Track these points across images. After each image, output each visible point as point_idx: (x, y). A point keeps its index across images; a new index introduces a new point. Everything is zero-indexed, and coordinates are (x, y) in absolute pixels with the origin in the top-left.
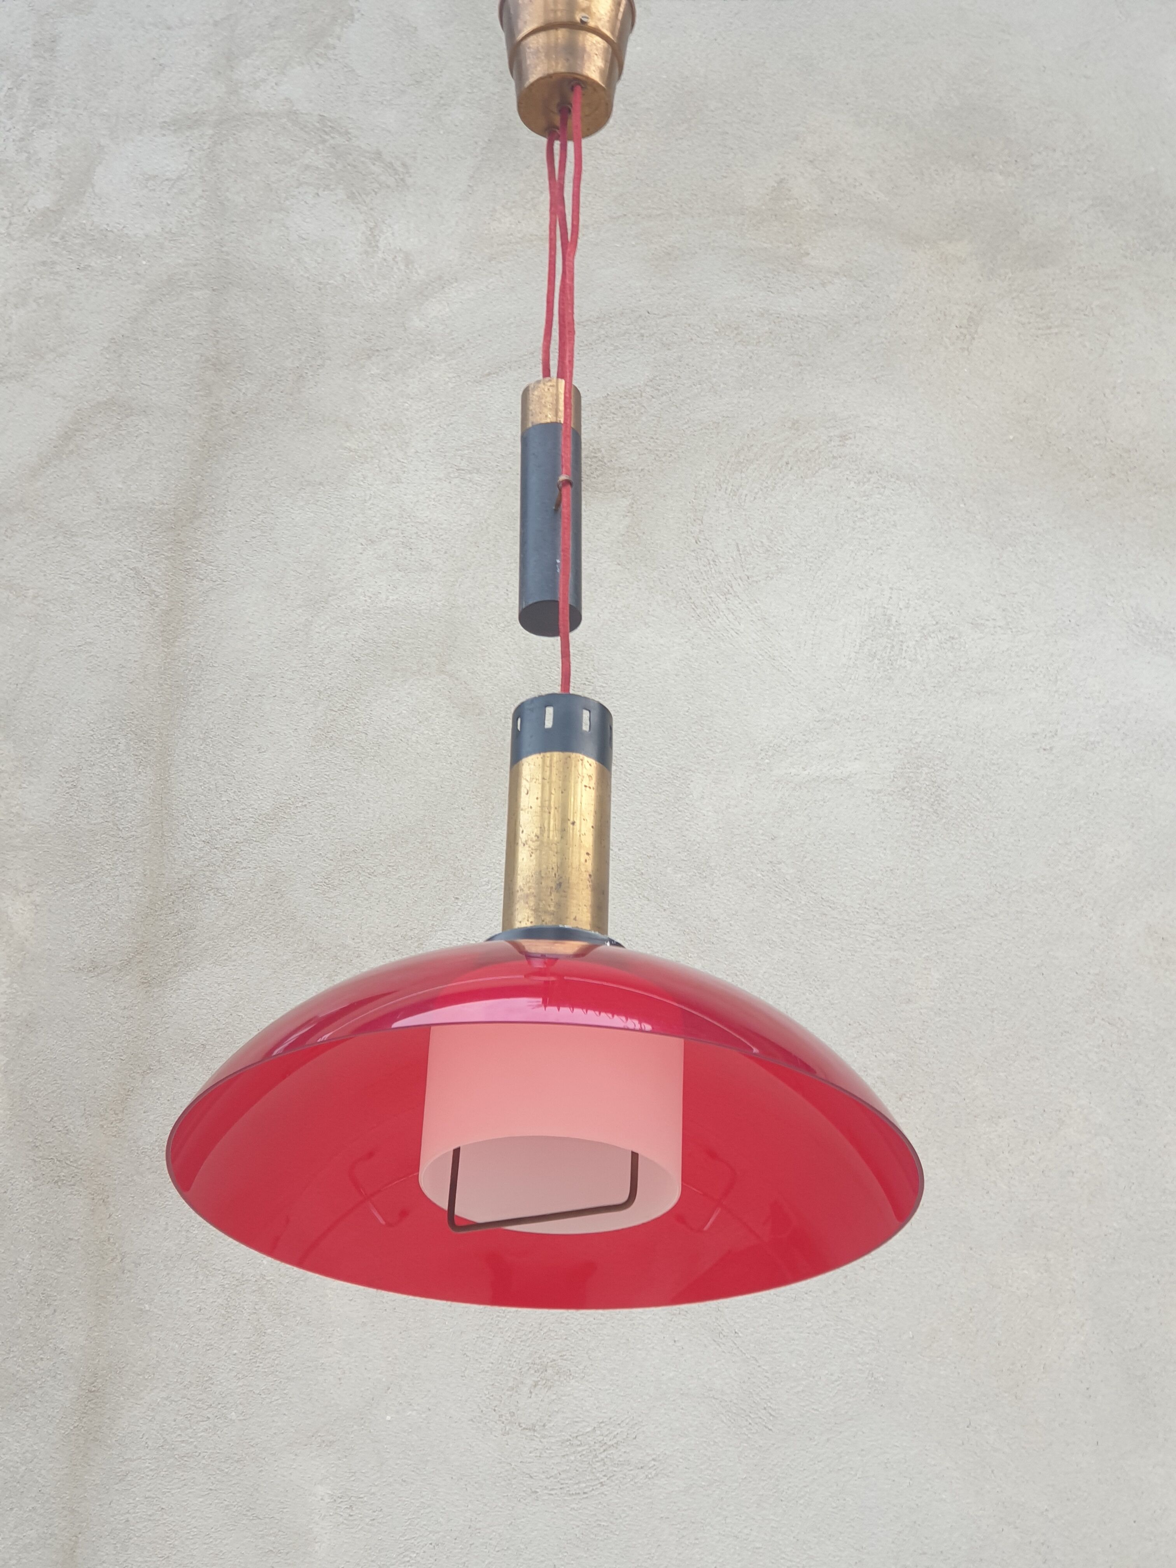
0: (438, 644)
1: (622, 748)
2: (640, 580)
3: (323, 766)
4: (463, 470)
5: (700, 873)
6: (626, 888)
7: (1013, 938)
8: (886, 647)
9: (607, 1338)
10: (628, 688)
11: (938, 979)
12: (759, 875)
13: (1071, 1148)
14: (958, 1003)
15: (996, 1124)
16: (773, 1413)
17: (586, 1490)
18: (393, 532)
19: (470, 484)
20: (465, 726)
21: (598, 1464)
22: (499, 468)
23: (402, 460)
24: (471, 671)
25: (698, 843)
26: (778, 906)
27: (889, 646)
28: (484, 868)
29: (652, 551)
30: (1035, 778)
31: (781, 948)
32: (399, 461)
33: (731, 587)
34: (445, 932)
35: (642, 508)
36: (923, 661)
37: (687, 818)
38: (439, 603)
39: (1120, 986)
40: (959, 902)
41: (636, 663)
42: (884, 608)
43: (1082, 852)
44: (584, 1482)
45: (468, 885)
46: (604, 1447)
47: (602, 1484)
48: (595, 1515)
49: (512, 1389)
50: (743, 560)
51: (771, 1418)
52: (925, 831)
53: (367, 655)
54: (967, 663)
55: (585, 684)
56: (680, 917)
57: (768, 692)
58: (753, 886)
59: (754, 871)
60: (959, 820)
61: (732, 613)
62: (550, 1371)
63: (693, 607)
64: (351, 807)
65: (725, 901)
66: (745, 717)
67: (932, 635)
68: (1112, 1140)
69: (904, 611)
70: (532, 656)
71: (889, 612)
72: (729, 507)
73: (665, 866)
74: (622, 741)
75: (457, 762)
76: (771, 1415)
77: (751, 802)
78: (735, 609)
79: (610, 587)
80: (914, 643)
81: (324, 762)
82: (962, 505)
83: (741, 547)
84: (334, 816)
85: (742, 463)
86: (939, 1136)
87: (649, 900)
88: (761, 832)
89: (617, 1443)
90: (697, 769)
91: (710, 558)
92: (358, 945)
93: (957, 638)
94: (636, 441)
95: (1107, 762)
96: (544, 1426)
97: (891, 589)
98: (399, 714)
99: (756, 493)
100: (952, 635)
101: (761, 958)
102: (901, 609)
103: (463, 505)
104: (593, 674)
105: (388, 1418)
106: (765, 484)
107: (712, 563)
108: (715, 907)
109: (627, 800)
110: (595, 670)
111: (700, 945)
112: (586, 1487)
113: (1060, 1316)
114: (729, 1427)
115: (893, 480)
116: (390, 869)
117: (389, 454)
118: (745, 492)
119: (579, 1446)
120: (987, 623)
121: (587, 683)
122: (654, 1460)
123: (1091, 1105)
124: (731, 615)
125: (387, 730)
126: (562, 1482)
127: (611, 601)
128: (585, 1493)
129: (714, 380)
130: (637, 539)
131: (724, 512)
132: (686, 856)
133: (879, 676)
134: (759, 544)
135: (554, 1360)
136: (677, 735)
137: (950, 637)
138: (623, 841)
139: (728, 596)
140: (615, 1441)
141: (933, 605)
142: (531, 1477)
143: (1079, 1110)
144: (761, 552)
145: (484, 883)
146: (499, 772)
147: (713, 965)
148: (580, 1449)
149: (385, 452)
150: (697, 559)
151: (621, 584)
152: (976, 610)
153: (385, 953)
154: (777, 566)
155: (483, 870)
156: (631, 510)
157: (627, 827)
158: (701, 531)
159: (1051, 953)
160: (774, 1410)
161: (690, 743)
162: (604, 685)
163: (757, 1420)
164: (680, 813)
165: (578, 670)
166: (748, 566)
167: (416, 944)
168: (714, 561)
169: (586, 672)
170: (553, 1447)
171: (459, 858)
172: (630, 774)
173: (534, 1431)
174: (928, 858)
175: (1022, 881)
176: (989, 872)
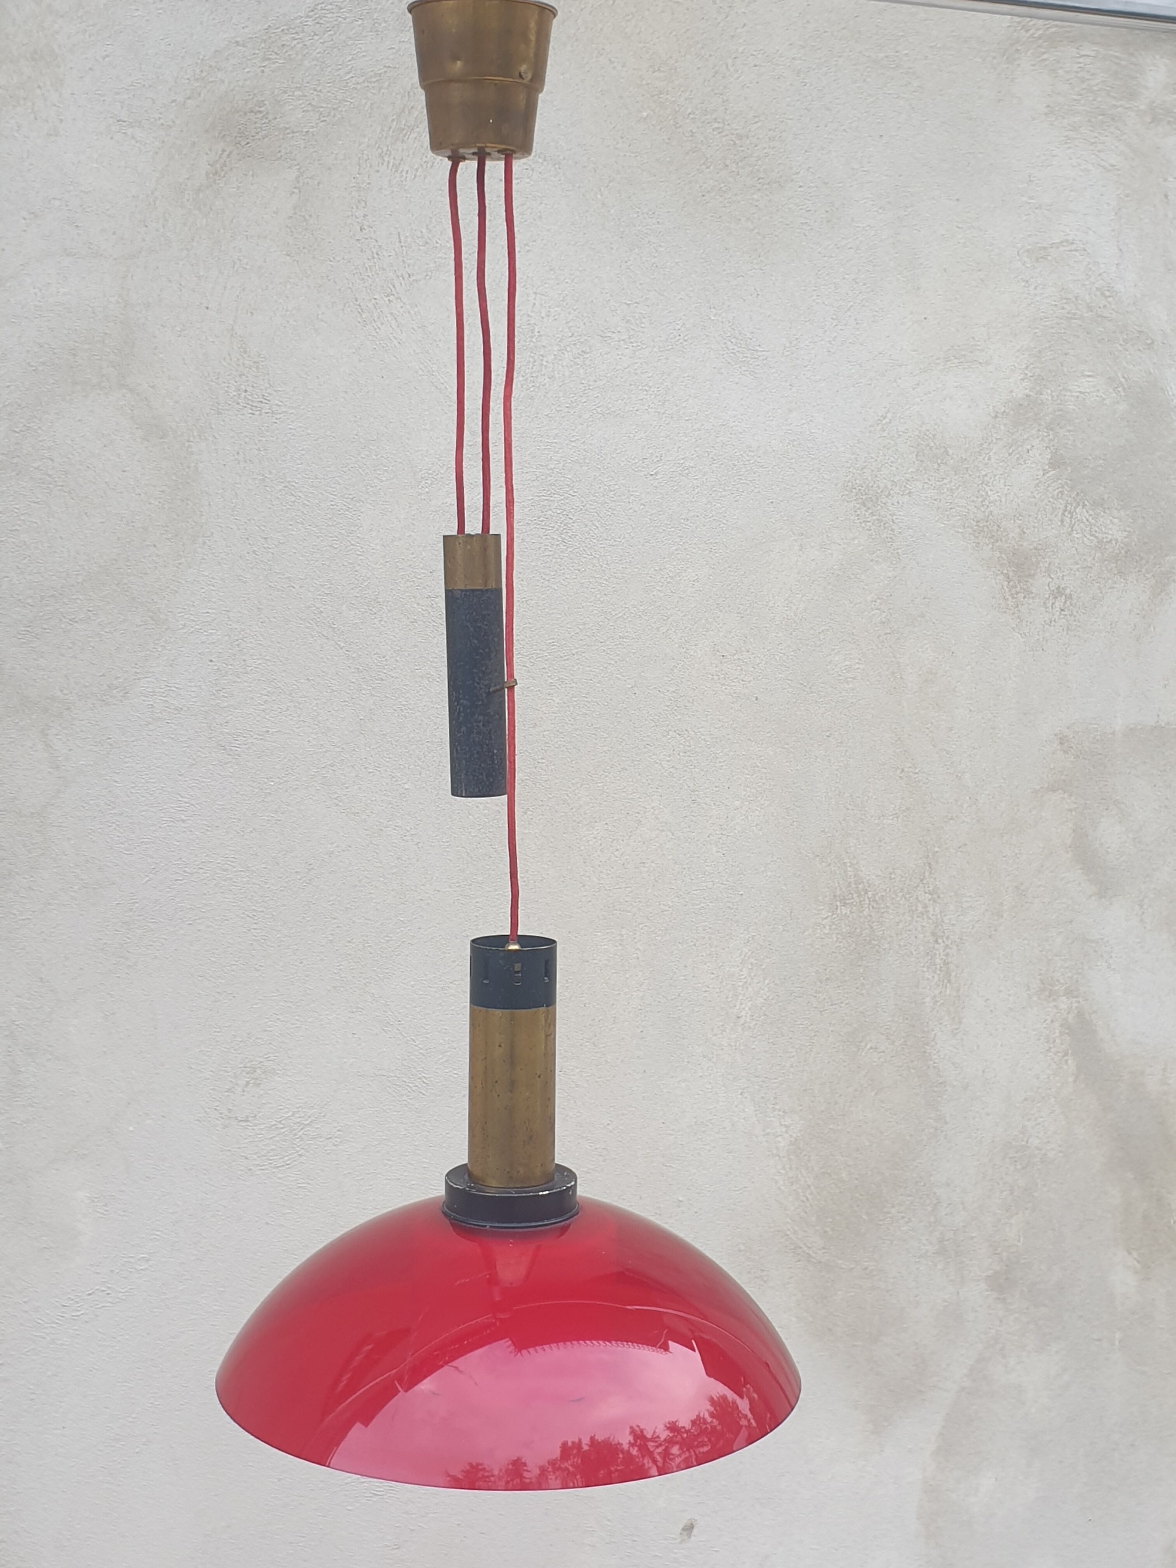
0: (116, 351)
1: (299, 476)
2: (309, 275)
3: (11, 498)
4: (124, 122)
5: (371, 610)
6: (307, 628)
7: (616, 662)
8: (529, 362)
9: (301, 1038)
10: (302, 407)
11: (558, 703)
12: (420, 610)
13: (644, 843)
14: (572, 725)
15: (593, 828)
16: (425, 1081)
17: (288, 1162)
18: (57, 203)
19: (133, 142)
20: (151, 452)
21: (297, 1140)
22: (162, 121)
23: (58, 105)
24: (151, 384)
25: (369, 578)
26: (435, 641)
27: (532, 360)
28: (179, 610)
29: (319, 239)
30: (642, 504)
31: (438, 682)
32: (55, 106)
33: (394, 287)
34: (148, 679)
35: (308, 183)
36: (559, 377)
37: (358, 553)
38: (112, 299)
39: (689, 702)
40: (578, 631)
41: (309, 378)
42: (529, 316)
43: (672, 577)
44: (287, 1156)
45: (166, 629)
46: (302, 1127)
47: (301, 1155)
48: (296, 1180)
49: (229, 1090)
50: (404, 252)
51: (424, 1085)
52: (554, 560)
53: (44, 363)
54: (595, 381)
55: (261, 402)
56: (354, 655)
57: (427, 413)
58: (415, 621)
59: (415, 606)
60: (581, 549)
61: (395, 319)
62: (259, 1071)
63: (360, 310)
64: (45, 545)
65: (392, 637)
66: (407, 440)
67: (568, 349)
68: (673, 834)
69: (545, 320)
70: (209, 368)
71: (532, 322)
72: (391, 187)
73: (340, 602)
74: (299, 468)
75: (146, 493)
76: (424, 1082)
77: (413, 534)
78: (398, 313)
79: (281, 283)
80: (553, 357)
81: (12, 492)
82: (599, 196)
83: (402, 238)
84: (29, 556)
85: (404, 129)
86: (552, 842)
87: (328, 639)
88: (421, 565)
89: (311, 1122)
90: (366, 499)
91: (375, 251)
92: (67, 697)
93: (588, 353)
94: (300, 93)
95: (698, 487)
96: (255, 1116)
97: (535, 293)
98: (83, 436)
99: (417, 170)
100: (584, 349)
101: (421, 692)
102: (543, 318)
103: (128, 170)
104: (269, 391)
105: (131, 1129)
106: (424, 159)
107: (376, 256)
108: (384, 643)
109: (306, 534)
110: (270, 386)
111: (371, 682)
112: (288, 1160)
113: (627, 978)
114: (394, 1096)
115: (541, 160)
116: (90, 614)
117: (43, 94)
118: (406, 168)
119: (282, 1128)
120: (614, 335)
121: (264, 401)
122: (339, 1131)
123: (661, 806)
124: (394, 321)
125: (73, 455)
126: (271, 1158)
127: (281, 301)
128: (288, 1164)
129: (376, 16)
130: (305, 224)
131: (386, 193)
132: (358, 593)
133: (523, 395)
134: (419, 234)
135: (261, 1062)
136: (348, 461)
137: (583, 351)
138: (303, 578)
139: (391, 298)
140: (310, 1120)
141: (570, 313)
142: (247, 1158)
143: (652, 810)
144: (421, 244)
145: (181, 627)
146: (188, 504)
147: (382, 701)
148: (283, 1130)
149: (38, 91)
150: (362, 251)
151: (291, 280)
152: (605, 321)
153: (93, 704)
154: (435, 262)
155: (179, 613)
156: (298, 185)
157: (307, 562)
158: (365, 216)
159: (642, 674)
160: (426, 1078)
161: (360, 470)
162: (280, 404)
163: (414, 1088)
164: (352, 547)
165: (255, 385)
166: (409, 262)
167: (121, 694)
168: (378, 254)
169: (263, 388)
170: (263, 1132)
171: (155, 600)
172: (307, 505)
173: (248, 1121)
174: (556, 587)
175: (626, 608)
176: (602, 599)
